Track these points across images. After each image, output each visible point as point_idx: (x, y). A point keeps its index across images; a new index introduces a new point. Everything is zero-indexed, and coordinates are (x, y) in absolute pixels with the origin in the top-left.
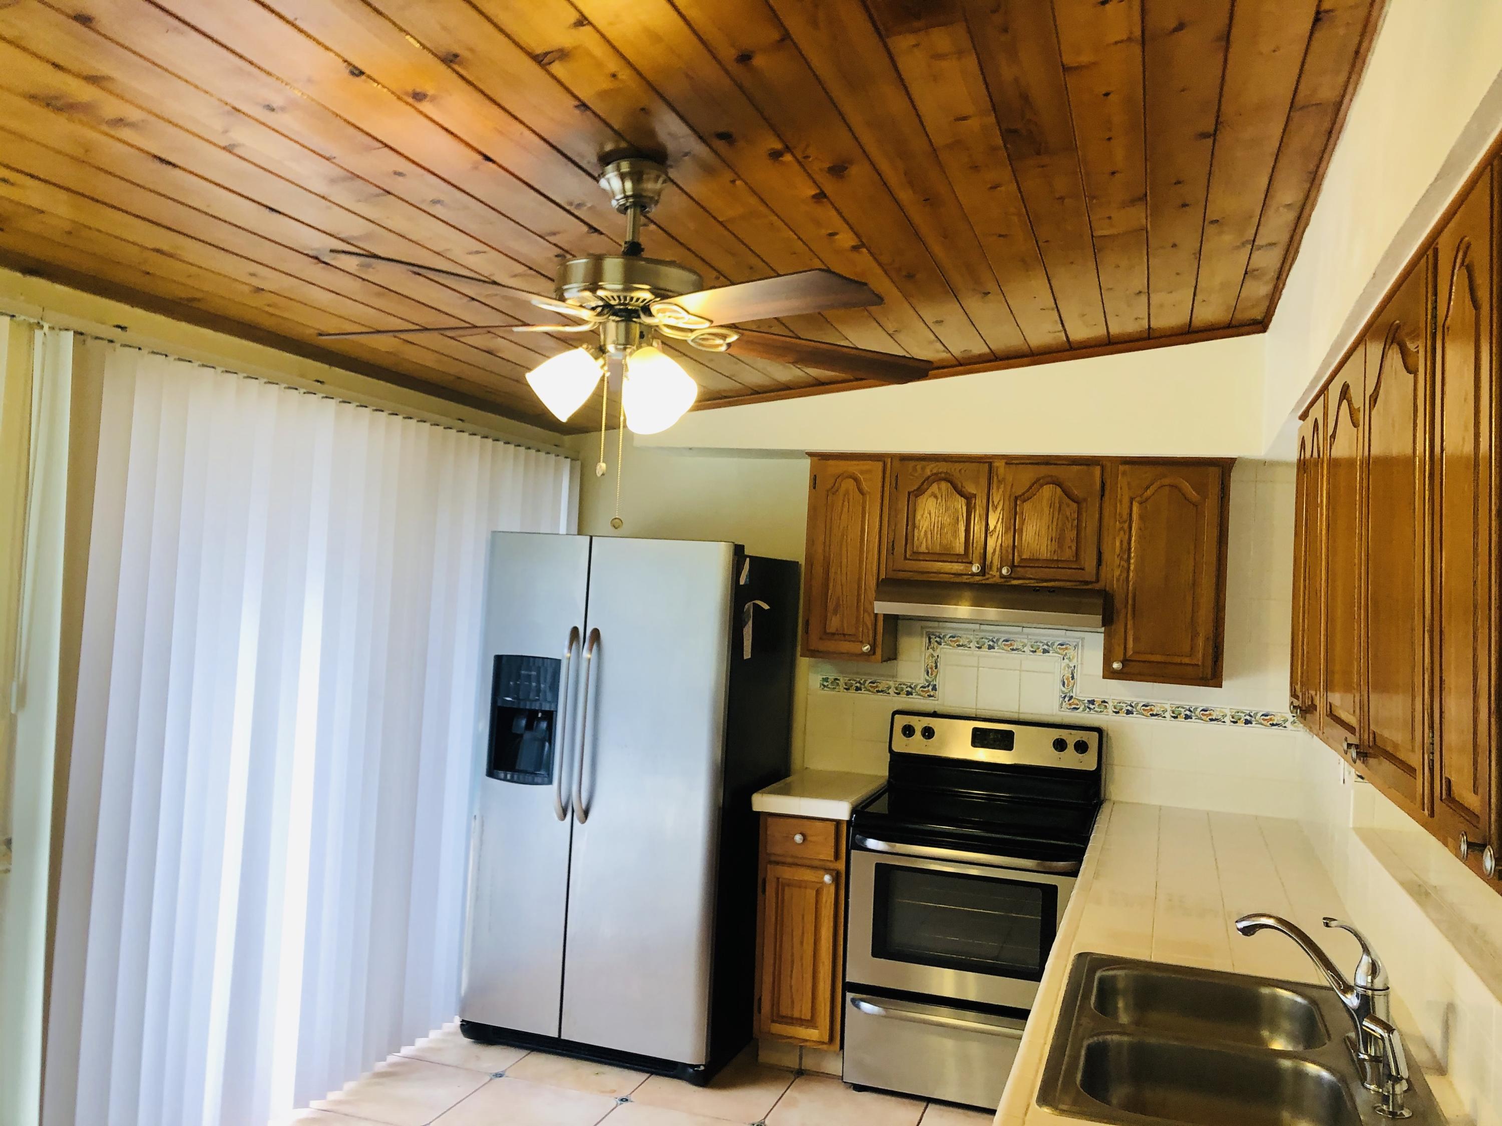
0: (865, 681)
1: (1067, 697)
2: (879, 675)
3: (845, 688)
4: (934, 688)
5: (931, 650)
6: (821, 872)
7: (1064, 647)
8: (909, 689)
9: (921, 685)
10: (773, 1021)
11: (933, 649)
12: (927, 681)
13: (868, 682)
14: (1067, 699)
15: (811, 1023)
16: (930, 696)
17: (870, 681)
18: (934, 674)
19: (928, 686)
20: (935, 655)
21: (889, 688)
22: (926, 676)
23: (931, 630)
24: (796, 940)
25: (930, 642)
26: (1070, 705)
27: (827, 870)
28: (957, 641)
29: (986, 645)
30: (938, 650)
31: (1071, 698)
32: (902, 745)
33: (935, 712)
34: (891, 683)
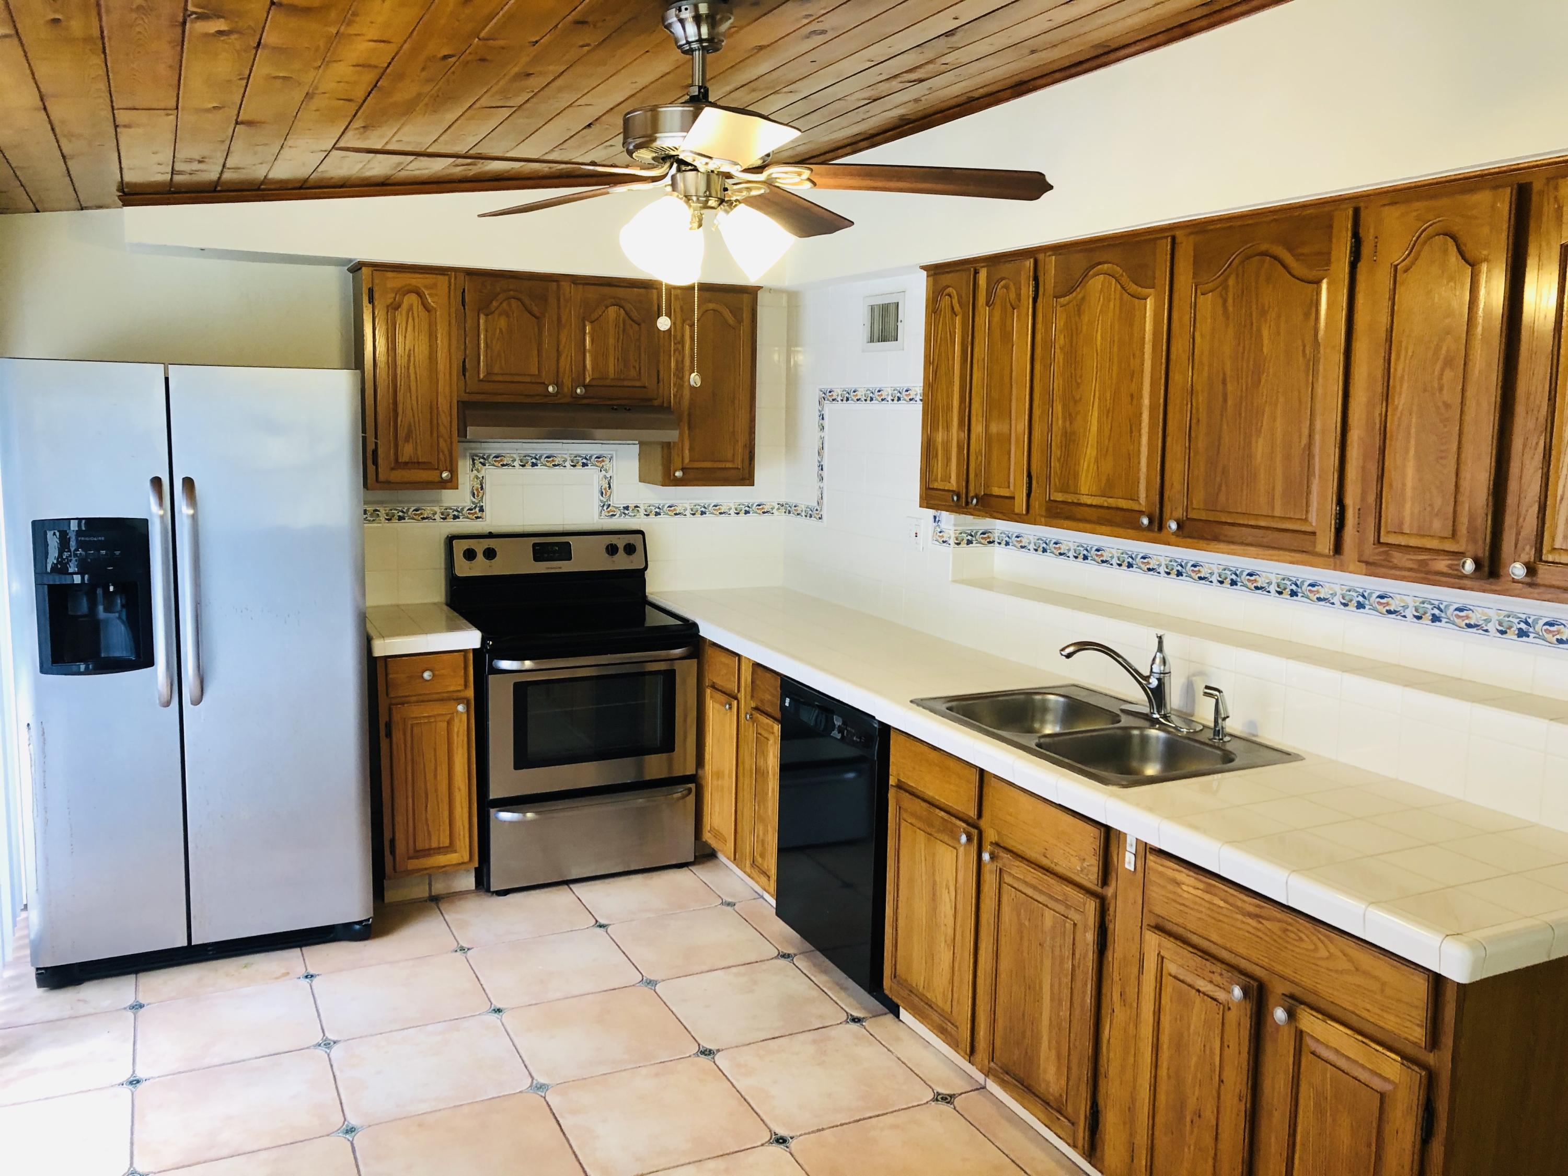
0: (408, 510)
1: (605, 506)
2: (420, 502)
3: (386, 519)
4: (482, 510)
5: (475, 472)
6: (453, 703)
7: (601, 459)
8: (456, 513)
9: (467, 508)
10: (410, 858)
11: (478, 470)
12: (473, 503)
13: (411, 510)
14: (605, 508)
15: (450, 848)
16: (477, 518)
17: (413, 509)
18: (480, 496)
19: (475, 508)
20: (480, 476)
21: (435, 513)
22: (472, 498)
23: (473, 451)
24: (430, 776)
25: (474, 464)
26: (609, 512)
27: (459, 700)
28: (501, 460)
29: (530, 463)
30: (483, 471)
31: (609, 506)
32: (464, 569)
33: (490, 533)
34: (436, 509)
